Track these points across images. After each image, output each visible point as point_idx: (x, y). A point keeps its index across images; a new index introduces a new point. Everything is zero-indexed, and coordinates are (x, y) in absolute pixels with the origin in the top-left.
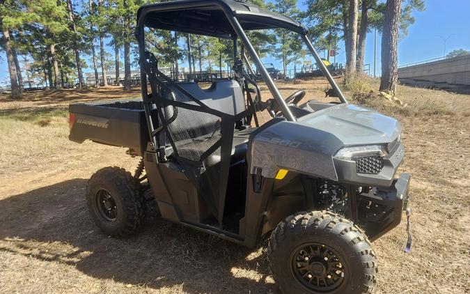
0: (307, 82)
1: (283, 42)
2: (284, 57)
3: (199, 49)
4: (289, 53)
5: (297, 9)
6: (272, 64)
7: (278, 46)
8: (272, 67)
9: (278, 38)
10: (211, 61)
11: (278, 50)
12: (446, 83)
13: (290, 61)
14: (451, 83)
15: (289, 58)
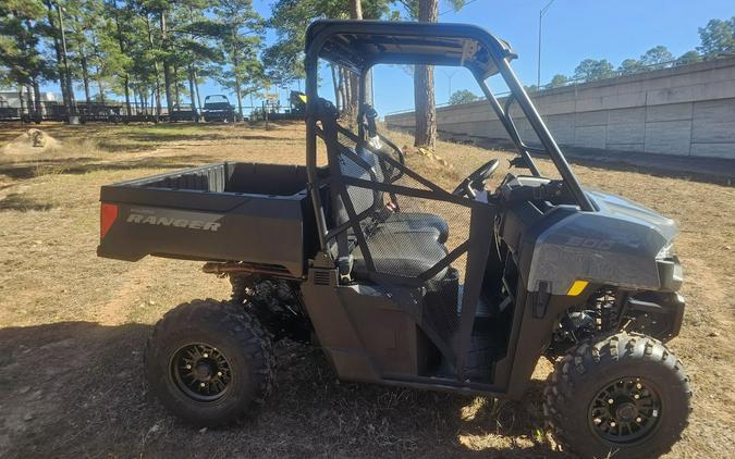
0: (286, 128)
1: (235, 61)
2: (236, 85)
3: (83, 61)
4: (246, 80)
5: (254, 11)
6: (225, 97)
7: (228, 67)
8: (225, 101)
9: (226, 55)
10: (103, 84)
11: (227, 74)
12: (465, 134)
13: (245, 93)
14: (471, 134)
15: (244, 87)
